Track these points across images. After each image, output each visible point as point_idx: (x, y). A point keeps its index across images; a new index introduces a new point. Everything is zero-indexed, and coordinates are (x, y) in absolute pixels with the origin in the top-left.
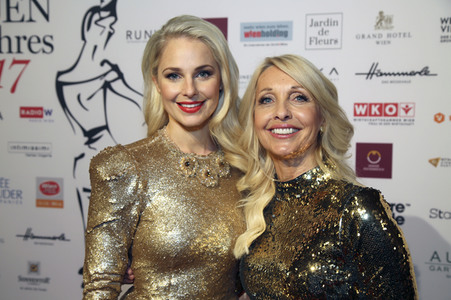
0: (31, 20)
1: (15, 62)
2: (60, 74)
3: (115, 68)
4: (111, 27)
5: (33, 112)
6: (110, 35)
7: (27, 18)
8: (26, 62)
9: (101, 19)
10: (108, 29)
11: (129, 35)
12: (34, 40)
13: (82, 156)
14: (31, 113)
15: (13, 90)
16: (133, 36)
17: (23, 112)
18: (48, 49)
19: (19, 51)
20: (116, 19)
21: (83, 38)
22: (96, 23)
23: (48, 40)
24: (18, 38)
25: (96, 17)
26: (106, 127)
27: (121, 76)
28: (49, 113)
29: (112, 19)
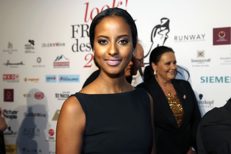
4: (166, 35)
6: (166, 39)
10: (165, 36)
11: (176, 38)
16: (178, 39)
20: (169, 31)
22: (158, 33)
25: (159, 30)
29: (167, 31)
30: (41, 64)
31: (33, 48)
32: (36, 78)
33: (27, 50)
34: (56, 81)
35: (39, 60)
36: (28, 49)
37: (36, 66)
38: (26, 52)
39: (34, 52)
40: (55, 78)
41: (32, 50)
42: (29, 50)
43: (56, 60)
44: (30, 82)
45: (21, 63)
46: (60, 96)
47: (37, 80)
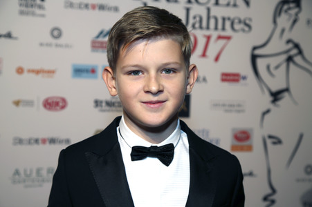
0: (235, 5)
1: (220, 37)
2: (255, 48)
3: (297, 46)
4: (296, 15)
5: (232, 78)
6: (295, 21)
7: (232, 3)
8: (228, 38)
9: (289, 9)
10: (294, 17)
12: (236, 21)
13: (268, 111)
14: (230, 78)
15: (217, 59)
17: (224, 77)
18: (246, 29)
19: (223, 29)
20: (300, 10)
21: (275, 22)
22: (286, 11)
23: (247, 22)
24: (224, 19)
25: (286, 7)
26: (287, 90)
27: (300, 52)
28: (244, 78)
30: (61, 41)
31: (40, 7)
32: (47, 68)
33: (24, 9)
34: (96, 77)
35: (56, 33)
36: (27, 6)
37: (49, 45)
38: (22, 13)
39: (43, 16)
40: (93, 71)
41: (38, 11)
42: (30, 9)
43: (98, 37)
44: (32, 75)
45: (9, 36)
46: (104, 104)
47: (51, 72)
